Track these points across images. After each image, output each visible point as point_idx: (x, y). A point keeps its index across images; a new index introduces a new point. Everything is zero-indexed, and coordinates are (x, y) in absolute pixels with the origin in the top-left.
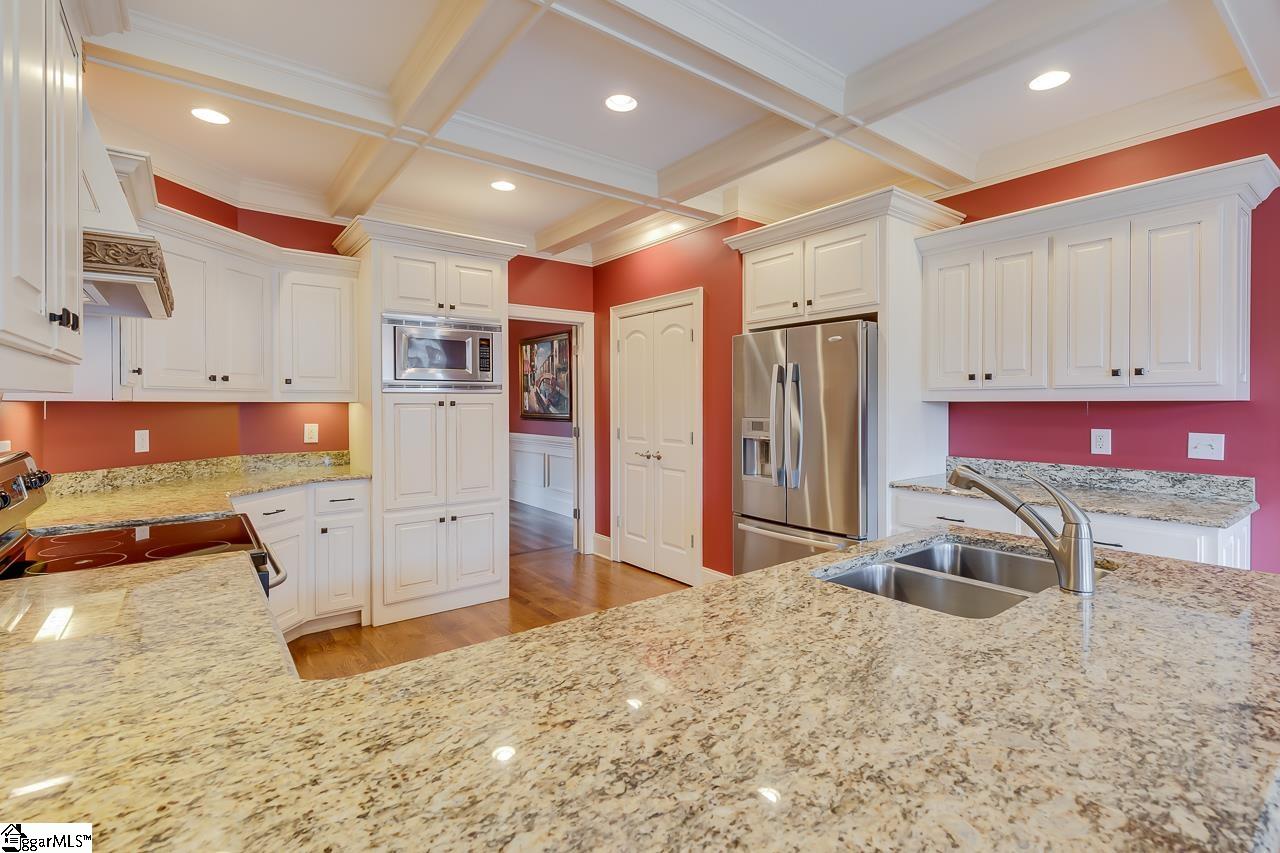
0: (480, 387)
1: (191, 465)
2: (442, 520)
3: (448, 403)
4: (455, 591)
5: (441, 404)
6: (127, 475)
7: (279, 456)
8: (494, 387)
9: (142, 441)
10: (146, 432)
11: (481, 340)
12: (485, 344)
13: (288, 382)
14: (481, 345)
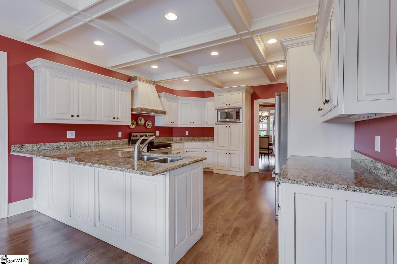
0: (237, 123)
1: (195, 138)
2: (227, 153)
3: (228, 127)
4: (230, 171)
5: (227, 127)
6: (183, 138)
7: (210, 137)
8: (240, 123)
9: (187, 133)
10: (187, 132)
11: (237, 111)
12: (238, 112)
13: (207, 123)
14: (237, 112)
